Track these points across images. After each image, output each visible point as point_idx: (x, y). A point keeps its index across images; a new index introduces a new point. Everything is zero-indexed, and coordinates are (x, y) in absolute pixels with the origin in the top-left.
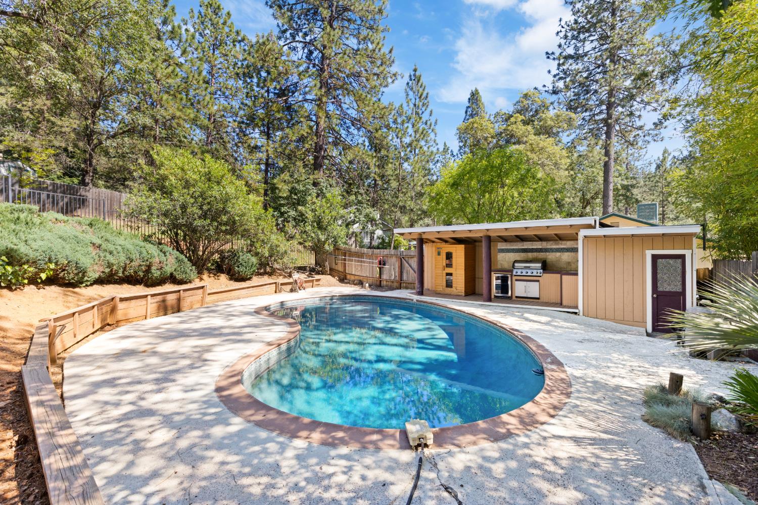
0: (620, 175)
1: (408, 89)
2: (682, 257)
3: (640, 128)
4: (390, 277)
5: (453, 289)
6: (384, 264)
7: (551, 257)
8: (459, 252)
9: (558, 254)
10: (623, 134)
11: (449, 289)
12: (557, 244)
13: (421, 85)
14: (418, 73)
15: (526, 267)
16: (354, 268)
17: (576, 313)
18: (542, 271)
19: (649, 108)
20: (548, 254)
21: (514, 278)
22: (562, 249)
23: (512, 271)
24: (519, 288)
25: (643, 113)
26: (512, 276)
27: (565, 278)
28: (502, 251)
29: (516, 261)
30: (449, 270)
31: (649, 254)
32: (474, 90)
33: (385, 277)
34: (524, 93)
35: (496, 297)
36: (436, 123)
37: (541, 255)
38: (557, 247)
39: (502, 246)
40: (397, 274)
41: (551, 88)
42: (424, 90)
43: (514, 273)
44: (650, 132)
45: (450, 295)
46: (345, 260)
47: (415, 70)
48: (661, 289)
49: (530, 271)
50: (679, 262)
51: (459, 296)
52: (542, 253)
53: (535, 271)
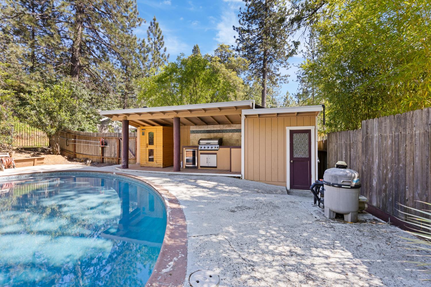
0: (269, 101)
1: (149, 32)
2: (309, 132)
3: (278, 75)
4: (111, 155)
5: (154, 162)
6: (106, 144)
7: (226, 136)
8: (158, 132)
9: (231, 134)
10: (270, 78)
11: (151, 162)
12: (230, 126)
13: (159, 30)
14: (156, 22)
15: (208, 144)
16: (82, 148)
17: (239, 177)
18: (218, 146)
19: (282, 65)
20: (224, 134)
21: (200, 152)
22: (233, 130)
23: (198, 147)
24: (203, 160)
25: (280, 68)
26: (198, 150)
27: (233, 150)
28: (193, 132)
29: (201, 139)
30: (151, 147)
31: (288, 129)
32: (196, 45)
33: (106, 155)
34: (221, 45)
35: (186, 167)
36: (168, 56)
37: (219, 135)
38: (230, 128)
39: (193, 128)
40: (116, 153)
41: (236, 48)
42: (160, 34)
43: (199, 148)
44: (283, 78)
45: (152, 167)
46: (75, 142)
47: (154, 20)
48: (295, 156)
49: (210, 147)
50: (307, 135)
51: (158, 167)
52: (220, 134)
53: (214, 146)
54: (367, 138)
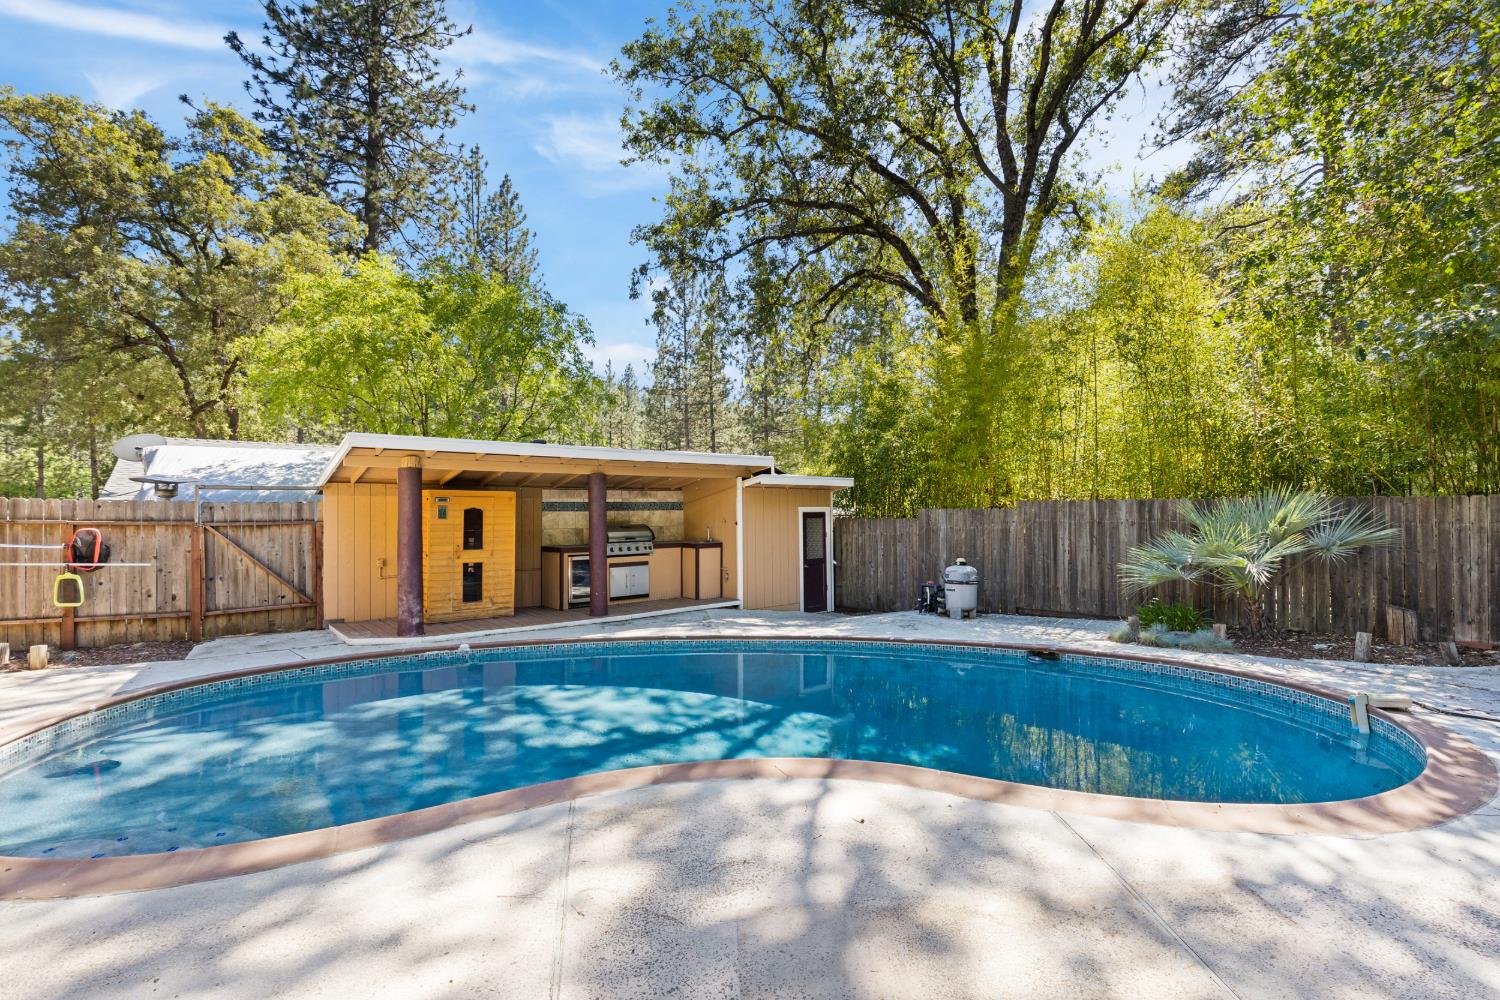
2: (822, 516)
4: (137, 602)
5: (485, 603)
8: (500, 513)
11: (472, 605)
12: (644, 495)
15: (628, 539)
17: (736, 607)
18: (651, 544)
20: (638, 512)
22: (651, 504)
24: (618, 581)
27: (704, 551)
28: (552, 507)
30: (472, 556)
31: (800, 510)
33: (101, 606)
35: (572, 606)
38: (645, 500)
39: (549, 496)
48: (810, 557)
49: (633, 546)
50: (820, 520)
51: (500, 617)
52: (622, 512)
53: (641, 545)
54: (928, 531)
